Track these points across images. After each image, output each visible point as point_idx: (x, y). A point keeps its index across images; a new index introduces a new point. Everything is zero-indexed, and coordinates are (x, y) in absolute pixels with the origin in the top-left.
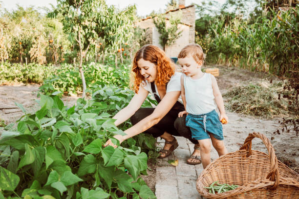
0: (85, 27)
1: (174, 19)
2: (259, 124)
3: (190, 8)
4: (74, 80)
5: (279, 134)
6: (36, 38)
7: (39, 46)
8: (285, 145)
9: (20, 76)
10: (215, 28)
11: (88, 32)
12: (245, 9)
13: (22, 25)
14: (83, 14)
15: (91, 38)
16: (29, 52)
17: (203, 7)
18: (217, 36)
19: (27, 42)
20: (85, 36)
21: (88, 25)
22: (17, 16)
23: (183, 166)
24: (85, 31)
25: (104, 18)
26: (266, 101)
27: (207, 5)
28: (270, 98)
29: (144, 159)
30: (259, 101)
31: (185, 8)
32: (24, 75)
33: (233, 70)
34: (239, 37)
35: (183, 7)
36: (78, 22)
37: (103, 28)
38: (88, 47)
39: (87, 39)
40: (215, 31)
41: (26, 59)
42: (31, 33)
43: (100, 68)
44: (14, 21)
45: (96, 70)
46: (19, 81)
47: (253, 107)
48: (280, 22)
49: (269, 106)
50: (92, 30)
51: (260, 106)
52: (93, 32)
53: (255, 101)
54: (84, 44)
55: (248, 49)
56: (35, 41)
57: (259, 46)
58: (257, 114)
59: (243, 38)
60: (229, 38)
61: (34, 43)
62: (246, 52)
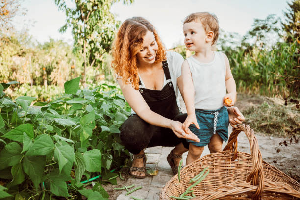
0: (91, 42)
2: (270, 141)
5: (287, 145)
6: (57, 63)
8: (296, 161)
10: (235, 58)
11: (94, 47)
14: (88, 27)
15: (97, 53)
17: (225, 39)
18: (238, 65)
19: (51, 68)
20: (91, 51)
21: (93, 39)
22: (47, 47)
23: (163, 177)
24: (91, 46)
25: (111, 33)
26: (279, 118)
27: (229, 38)
28: (284, 114)
29: (97, 158)
30: (270, 118)
32: (39, 95)
33: (252, 97)
34: (259, 64)
37: (109, 43)
38: (94, 62)
39: (93, 54)
40: (236, 60)
42: (54, 58)
47: (264, 123)
49: (282, 123)
51: (272, 123)
52: (99, 46)
53: (266, 118)
54: (90, 58)
55: (267, 76)
56: (56, 66)
57: (279, 73)
58: (268, 132)
59: (262, 65)
60: (249, 66)
61: (55, 68)
62: (265, 78)
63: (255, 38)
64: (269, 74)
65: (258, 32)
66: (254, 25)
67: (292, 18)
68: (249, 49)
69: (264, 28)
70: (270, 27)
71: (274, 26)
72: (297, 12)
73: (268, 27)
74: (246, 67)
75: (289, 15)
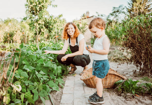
0: (39, 24)
1: (84, 23)
3: (91, 17)
4: (34, 49)
5: (120, 65)
6: (16, 31)
7: (17, 35)
9: (9, 48)
11: (41, 27)
12: (119, 18)
13: (9, 27)
14: (39, 18)
15: (42, 29)
16: (13, 38)
19: (12, 34)
20: (39, 28)
21: (41, 23)
22: (6, 22)
23: (78, 76)
24: (39, 26)
25: (48, 20)
26: (120, 56)
28: (122, 54)
30: (117, 56)
31: (89, 18)
32: (11, 48)
34: (115, 30)
35: (88, 17)
36: (36, 22)
37: (48, 24)
38: (41, 33)
39: (40, 29)
41: (11, 41)
42: (14, 29)
43: (46, 43)
44: (5, 24)
45: (44, 44)
46: (8, 51)
47: (114, 58)
48: (133, 23)
49: (122, 58)
50: (42, 25)
51: (117, 58)
52: (43, 26)
53: (115, 56)
54: (39, 32)
55: (119, 36)
56: (16, 33)
58: (116, 61)
59: (116, 31)
60: (110, 31)
61: (15, 34)
62: (118, 37)
63: (113, 17)
64: (119, 35)
65: (115, 14)
66: (113, 10)
67: (132, 6)
68: (110, 23)
69: (118, 11)
70: (121, 11)
71: (123, 11)
72: (134, 3)
73: (120, 11)
74: (109, 32)
75: (130, 4)
